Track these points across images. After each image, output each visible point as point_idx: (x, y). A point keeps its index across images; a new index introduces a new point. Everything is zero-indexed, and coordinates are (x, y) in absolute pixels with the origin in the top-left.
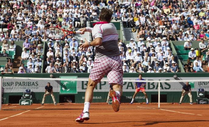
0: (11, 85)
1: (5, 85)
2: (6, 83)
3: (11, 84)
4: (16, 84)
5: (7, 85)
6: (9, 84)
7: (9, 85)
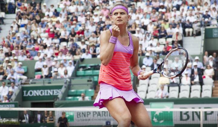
0: (87, 116)
1: (80, 116)
2: (81, 114)
3: (87, 114)
4: (94, 114)
5: (82, 116)
6: (85, 114)
7: (85, 116)
